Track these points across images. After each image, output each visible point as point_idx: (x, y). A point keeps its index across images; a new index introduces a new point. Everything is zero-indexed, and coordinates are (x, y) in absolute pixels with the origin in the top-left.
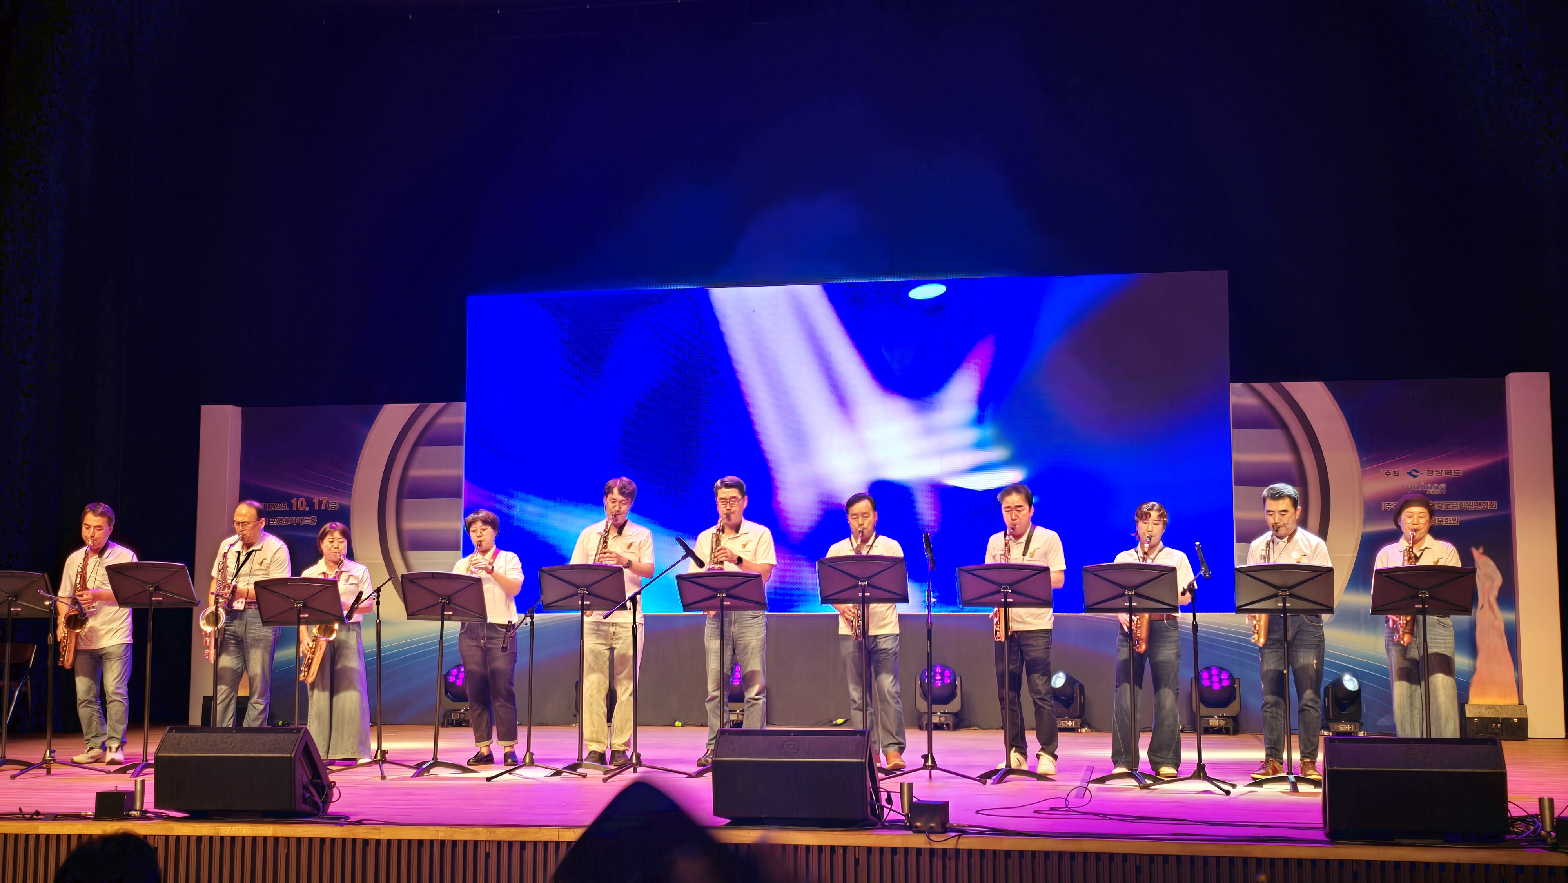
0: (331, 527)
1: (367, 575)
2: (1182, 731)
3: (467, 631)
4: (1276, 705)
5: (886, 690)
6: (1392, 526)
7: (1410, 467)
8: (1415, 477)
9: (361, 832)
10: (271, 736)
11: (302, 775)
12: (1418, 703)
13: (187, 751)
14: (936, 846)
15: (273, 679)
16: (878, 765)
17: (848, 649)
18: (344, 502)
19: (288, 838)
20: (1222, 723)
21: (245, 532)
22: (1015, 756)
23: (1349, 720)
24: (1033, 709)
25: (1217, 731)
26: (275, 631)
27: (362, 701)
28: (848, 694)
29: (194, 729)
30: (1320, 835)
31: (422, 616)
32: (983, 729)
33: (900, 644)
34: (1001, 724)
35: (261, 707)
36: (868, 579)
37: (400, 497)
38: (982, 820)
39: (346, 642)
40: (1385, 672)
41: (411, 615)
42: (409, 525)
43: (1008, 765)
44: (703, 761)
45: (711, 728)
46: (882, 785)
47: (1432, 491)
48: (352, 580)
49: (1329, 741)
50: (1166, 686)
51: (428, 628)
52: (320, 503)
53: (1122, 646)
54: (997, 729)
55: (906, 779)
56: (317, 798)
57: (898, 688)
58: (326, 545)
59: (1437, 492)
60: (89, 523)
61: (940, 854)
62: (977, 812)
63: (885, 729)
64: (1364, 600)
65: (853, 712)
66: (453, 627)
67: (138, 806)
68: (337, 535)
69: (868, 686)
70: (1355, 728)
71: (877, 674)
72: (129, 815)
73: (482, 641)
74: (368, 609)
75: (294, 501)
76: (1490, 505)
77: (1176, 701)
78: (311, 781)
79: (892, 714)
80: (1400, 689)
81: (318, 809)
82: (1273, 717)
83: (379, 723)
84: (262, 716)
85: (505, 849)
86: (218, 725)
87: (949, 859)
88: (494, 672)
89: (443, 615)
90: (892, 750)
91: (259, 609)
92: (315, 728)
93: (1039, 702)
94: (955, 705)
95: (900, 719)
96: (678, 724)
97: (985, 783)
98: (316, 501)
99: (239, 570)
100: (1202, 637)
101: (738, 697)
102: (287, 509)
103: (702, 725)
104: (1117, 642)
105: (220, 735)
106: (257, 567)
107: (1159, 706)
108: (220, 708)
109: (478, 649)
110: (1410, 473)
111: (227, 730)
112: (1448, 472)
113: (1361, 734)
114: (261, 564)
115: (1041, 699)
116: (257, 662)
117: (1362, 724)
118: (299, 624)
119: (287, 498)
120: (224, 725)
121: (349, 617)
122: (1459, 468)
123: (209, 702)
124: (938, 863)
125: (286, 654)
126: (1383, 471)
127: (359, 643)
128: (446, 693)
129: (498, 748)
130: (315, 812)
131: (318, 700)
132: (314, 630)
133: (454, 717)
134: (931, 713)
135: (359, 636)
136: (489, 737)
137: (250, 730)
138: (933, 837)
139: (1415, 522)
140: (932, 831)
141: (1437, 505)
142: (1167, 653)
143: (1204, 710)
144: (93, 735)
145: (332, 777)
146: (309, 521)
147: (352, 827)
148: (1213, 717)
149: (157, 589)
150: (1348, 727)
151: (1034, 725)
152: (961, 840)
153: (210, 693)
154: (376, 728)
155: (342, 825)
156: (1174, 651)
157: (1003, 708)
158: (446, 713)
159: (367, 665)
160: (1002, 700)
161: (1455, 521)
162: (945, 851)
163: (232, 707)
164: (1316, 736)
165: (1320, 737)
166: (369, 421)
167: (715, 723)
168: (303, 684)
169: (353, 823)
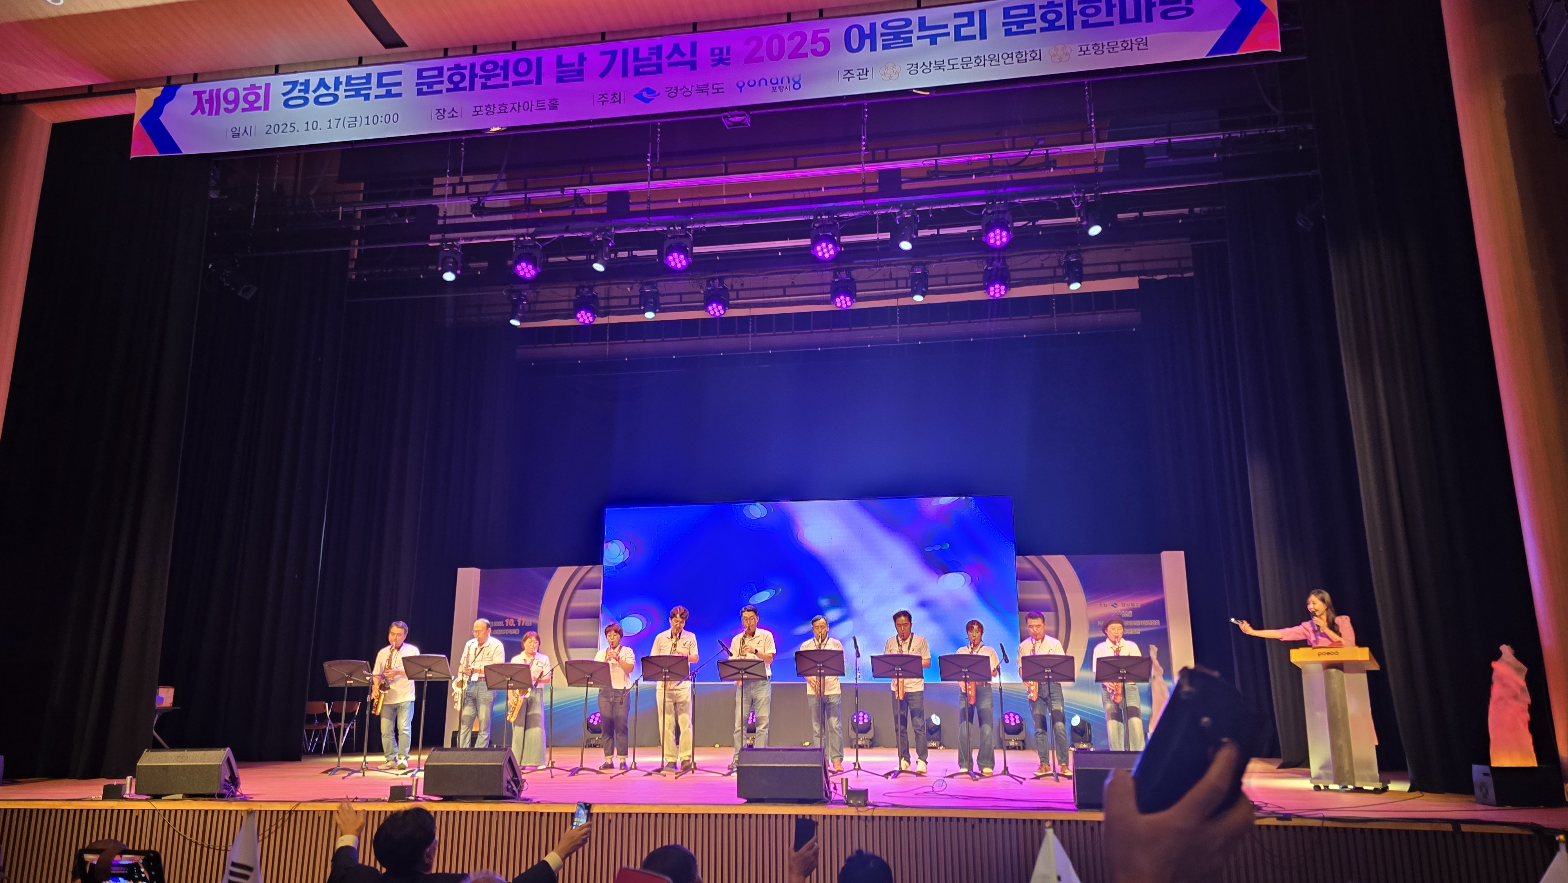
0: (530, 634)
1: (548, 662)
2: (995, 748)
3: (602, 693)
4: (1042, 733)
5: (834, 727)
6: (1102, 635)
7: (1112, 602)
8: (1115, 607)
9: (539, 809)
10: (490, 753)
11: (507, 775)
12: (1122, 732)
13: (443, 762)
14: (861, 814)
15: (492, 721)
16: (829, 768)
17: (813, 702)
18: (535, 621)
19: (498, 812)
20: (1017, 744)
21: (480, 636)
22: (904, 763)
23: (1085, 742)
24: (915, 736)
25: (1014, 748)
26: (494, 693)
27: (542, 733)
28: (812, 728)
29: (447, 749)
30: (1073, 807)
31: (576, 685)
32: (885, 747)
33: (841, 699)
34: (896, 744)
35: (486, 737)
36: (822, 663)
37: (565, 618)
38: (887, 800)
39: (534, 698)
40: (1103, 715)
41: (570, 684)
42: (570, 634)
43: (900, 768)
44: (731, 767)
45: (736, 748)
46: (831, 779)
47: (1125, 615)
48: (540, 664)
49: (1075, 753)
50: (986, 723)
51: (579, 692)
52: (521, 622)
53: (962, 700)
54: (894, 748)
55: (844, 776)
56: (515, 789)
57: (840, 724)
58: (527, 644)
59: (1128, 615)
60: (394, 632)
61: (864, 818)
62: (884, 795)
63: (833, 748)
64: (1092, 674)
65: (814, 738)
66: (594, 691)
67: (414, 794)
68: (534, 639)
69: (823, 724)
70: (1088, 746)
71: (829, 717)
72: (408, 799)
73: (611, 699)
74: (546, 681)
75: (507, 621)
76: (1156, 623)
77: (992, 731)
78: (512, 779)
79: (837, 739)
80: (1112, 725)
81: (516, 795)
82: (1043, 740)
83: (550, 746)
84: (486, 742)
85: (620, 817)
86: (461, 747)
87: (869, 821)
88: (617, 718)
89: (587, 684)
90: (836, 760)
91: (486, 681)
92: (515, 749)
93: (918, 732)
94: (870, 735)
95: (841, 742)
96: (717, 746)
97: (887, 778)
98: (519, 621)
99: (476, 658)
100: (1005, 696)
101: (752, 730)
102: (503, 625)
103: (730, 746)
104: (959, 698)
105: (462, 752)
106: (486, 656)
107: (982, 733)
108: (462, 737)
109: (609, 703)
110: (1113, 605)
111: (466, 749)
112: (1133, 605)
113: (1092, 749)
114: (488, 655)
115: (920, 730)
116: (484, 712)
117: (1092, 744)
118: (508, 689)
119: (503, 619)
120: (464, 747)
121: (536, 685)
122: (1139, 602)
123: (455, 735)
124: (862, 823)
125: (499, 707)
126: (1098, 604)
127: (542, 700)
128: (588, 729)
129: (617, 760)
130: (514, 796)
131: (517, 731)
132: (517, 691)
133: (592, 742)
134: (858, 739)
135: (542, 695)
136: (612, 754)
137: (478, 749)
138: (860, 809)
139: (1117, 632)
140: (859, 806)
141: (1126, 623)
142: (986, 704)
143: (1007, 736)
144: (390, 753)
145: (523, 777)
146: (516, 632)
147: (534, 805)
148: (1011, 740)
149: (430, 670)
150: (1085, 746)
151: (915, 745)
152: (875, 811)
153: (457, 729)
154: (549, 749)
155: (528, 804)
156: (990, 703)
157: (897, 735)
158: (588, 740)
159: (545, 712)
160: (897, 730)
161: (1138, 631)
162: (866, 817)
163: (469, 736)
164: (1067, 751)
165: (1069, 752)
166: (550, 576)
167: (738, 745)
168: (509, 722)
169: (535, 803)
